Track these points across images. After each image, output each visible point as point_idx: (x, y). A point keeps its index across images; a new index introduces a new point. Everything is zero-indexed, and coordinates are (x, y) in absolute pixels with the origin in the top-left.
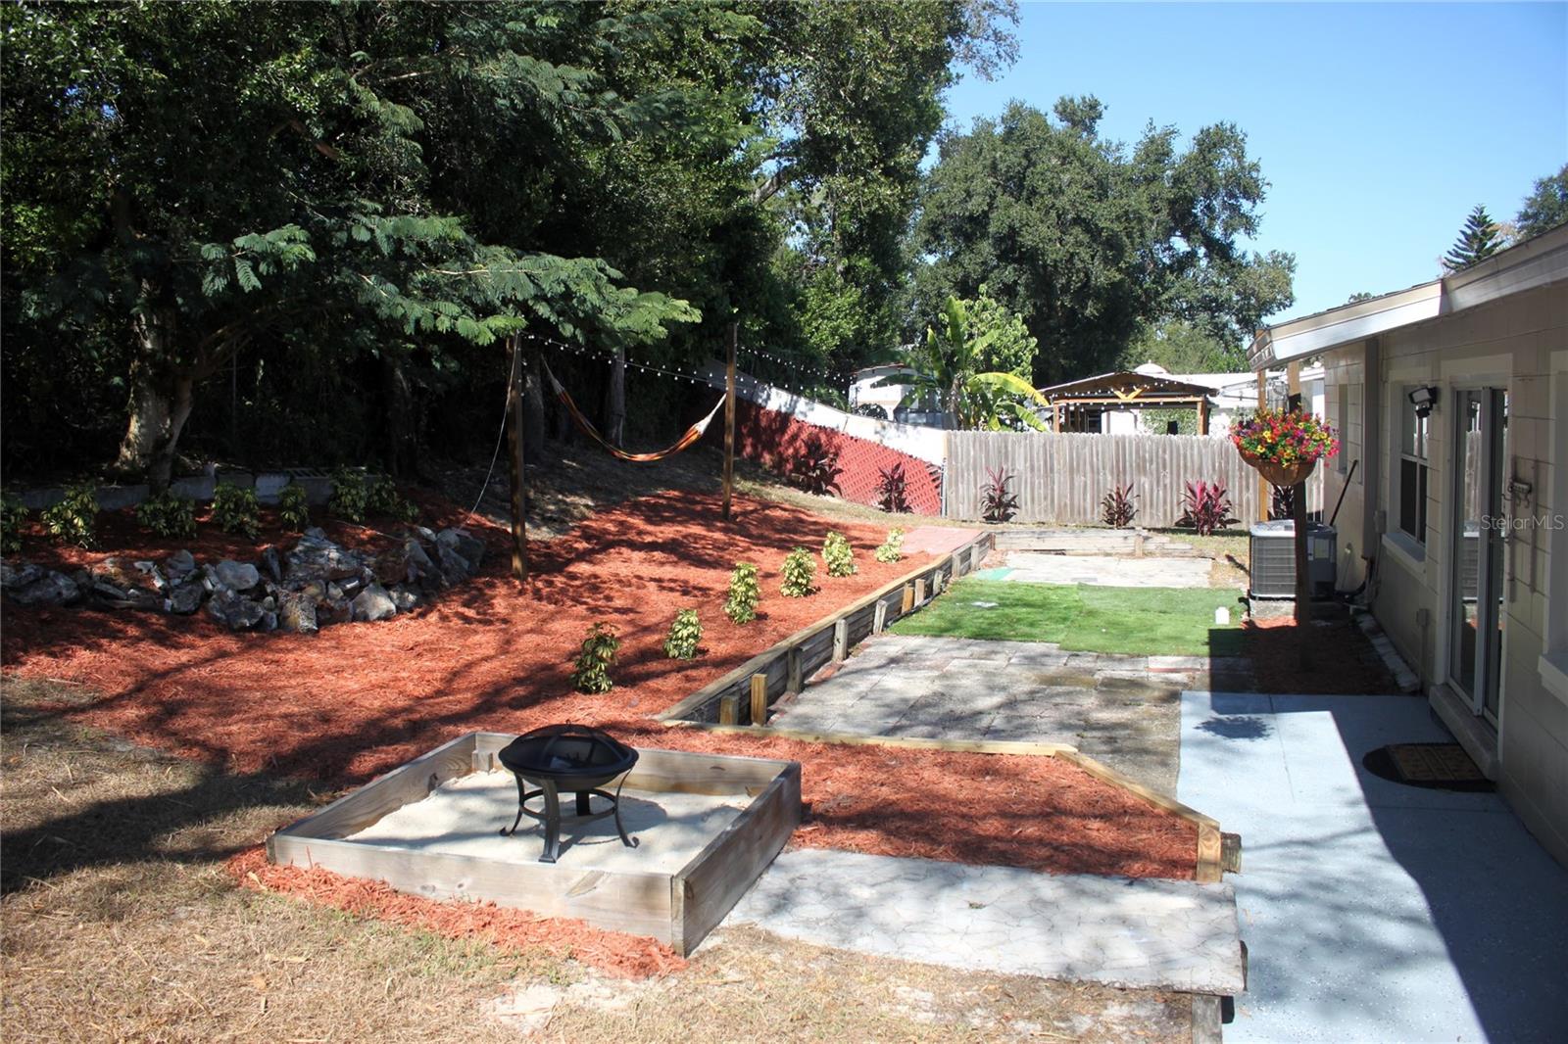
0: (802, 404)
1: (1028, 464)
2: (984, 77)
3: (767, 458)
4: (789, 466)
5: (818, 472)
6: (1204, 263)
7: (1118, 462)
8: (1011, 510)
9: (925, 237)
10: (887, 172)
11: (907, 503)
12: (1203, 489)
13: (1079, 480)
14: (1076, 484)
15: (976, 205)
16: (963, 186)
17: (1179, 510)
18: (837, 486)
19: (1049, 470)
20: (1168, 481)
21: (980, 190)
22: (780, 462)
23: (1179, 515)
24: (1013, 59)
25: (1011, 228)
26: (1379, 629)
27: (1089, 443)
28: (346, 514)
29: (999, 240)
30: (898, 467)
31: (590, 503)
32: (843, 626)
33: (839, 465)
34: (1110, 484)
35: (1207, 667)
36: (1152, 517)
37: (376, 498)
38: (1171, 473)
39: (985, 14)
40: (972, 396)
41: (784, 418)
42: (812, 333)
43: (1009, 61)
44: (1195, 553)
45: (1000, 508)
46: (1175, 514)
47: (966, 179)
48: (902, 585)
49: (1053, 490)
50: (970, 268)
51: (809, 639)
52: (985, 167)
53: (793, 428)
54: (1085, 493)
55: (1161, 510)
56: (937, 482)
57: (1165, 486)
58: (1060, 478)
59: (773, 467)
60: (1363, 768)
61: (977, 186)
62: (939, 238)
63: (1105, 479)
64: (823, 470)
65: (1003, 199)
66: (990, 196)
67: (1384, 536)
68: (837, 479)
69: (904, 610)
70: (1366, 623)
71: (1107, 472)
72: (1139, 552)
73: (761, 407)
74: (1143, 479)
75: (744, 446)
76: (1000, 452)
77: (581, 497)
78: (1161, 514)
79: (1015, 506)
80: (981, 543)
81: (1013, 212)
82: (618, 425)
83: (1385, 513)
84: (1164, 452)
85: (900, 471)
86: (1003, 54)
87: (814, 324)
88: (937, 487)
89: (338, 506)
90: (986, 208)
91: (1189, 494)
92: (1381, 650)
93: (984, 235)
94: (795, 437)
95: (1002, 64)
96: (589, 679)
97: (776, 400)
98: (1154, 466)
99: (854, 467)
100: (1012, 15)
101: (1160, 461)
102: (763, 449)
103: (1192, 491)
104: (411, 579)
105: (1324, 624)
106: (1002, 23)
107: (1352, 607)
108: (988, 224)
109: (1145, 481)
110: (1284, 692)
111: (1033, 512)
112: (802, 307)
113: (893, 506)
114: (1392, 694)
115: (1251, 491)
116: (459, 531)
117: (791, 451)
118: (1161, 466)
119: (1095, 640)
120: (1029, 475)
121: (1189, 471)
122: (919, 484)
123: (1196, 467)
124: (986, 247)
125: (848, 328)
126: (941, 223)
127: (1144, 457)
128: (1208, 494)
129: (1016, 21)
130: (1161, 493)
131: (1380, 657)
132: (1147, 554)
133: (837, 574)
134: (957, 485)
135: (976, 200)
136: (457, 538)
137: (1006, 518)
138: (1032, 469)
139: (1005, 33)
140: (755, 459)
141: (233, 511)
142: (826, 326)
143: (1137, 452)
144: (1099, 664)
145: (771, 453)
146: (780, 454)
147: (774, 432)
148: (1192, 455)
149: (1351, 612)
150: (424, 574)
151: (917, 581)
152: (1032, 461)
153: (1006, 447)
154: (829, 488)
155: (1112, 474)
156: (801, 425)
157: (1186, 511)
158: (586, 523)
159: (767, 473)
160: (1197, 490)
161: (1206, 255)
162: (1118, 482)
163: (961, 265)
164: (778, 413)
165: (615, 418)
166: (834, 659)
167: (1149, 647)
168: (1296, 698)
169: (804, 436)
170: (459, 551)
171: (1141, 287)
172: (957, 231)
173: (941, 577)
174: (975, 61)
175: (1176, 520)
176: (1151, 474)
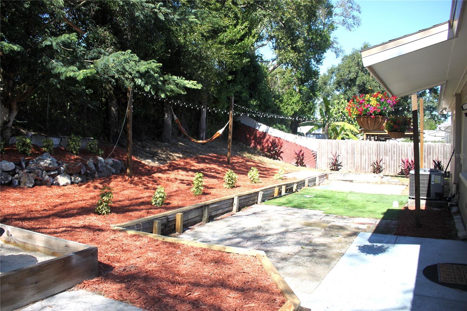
0: (271, 129)
1: (346, 151)
2: (348, 30)
3: (259, 147)
4: (266, 150)
5: (274, 152)
6: (428, 95)
7: (377, 151)
8: (339, 167)
9: (336, 86)
10: (293, 48)
11: (304, 164)
12: (407, 161)
13: (363, 157)
14: (362, 159)
15: (352, 75)
16: (348, 69)
17: (399, 169)
18: (281, 157)
19: (353, 153)
20: (395, 158)
21: (353, 71)
22: (263, 149)
23: (399, 171)
24: (359, 24)
25: (363, 83)
26: (459, 212)
27: (367, 145)
28: (71, 151)
29: (359, 86)
30: (301, 151)
31: (181, 156)
32: (236, 199)
33: (281, 150)
34: (374, 159)
35: (377, 223)
36: (389, 171)
37: (89, 147)
38: (397, 156)
39: (350, 10)
40: (332, 130)
41: (264, 134)
42: (285, 110)
43: (357, 25)
44: (400, 183)
45: (336, 166)
46: (398, 170)
47: (349, 67)
48: (275, 187)
49: (354, 160)
50: (350, 96)
51: (217, 202)
52: (355, 64)
53: (267, 137)
54: (365, 162)
55: (393, 169)
56: (315, 157)
57: (394, 160)
58: (357, 157)
59: (260, 150)
60: (422, 273)
61: (353, 69)
62: (340, 86)
63: (373, 157)
64: (276, 152)
65: (361, 73)
66: (357, 73)
67: (460, 174)
68: (281, 155)
69: (275, 196)
70: (454, 209)
71: (374, 155)
72: (379, 182)
73: (257, 130)
74: (386, 157)
75: (251, 143)
76: (336, 147)
77: (179, 154)
78: (393, 170)
79: (341, 166)
80: (321, 177)
81: (364, 78)
82: (203, 133)
83: (461, 164)
84: (394, 148)
85: (302, 152)
86: (356, 23)
87: (286, 107)
88: (315, 158)
89: (69, 148)
90: (355, 76)
91: (403, 163)
92: (456, 221)
93: (355, 85)
94: (268, 140)
95: (355, 26)
96: (99, 209)
97: (262, 128)
98: (390, 153)
99: (287, 151)
100: (359, 10)
101: (393, 151)
102: (258, 144)
103: (403, 162)
104: (83, 173)
105: (436, 209)
106: (355, 13)
107: (449, 203)
108: (356, 82)
109: (387, 158)
110: (405, 235)
111: (347, 168)
112: (281, 101)
113: (299, 164)
114: (453, 240)
115: (426, 163)
116: (114, 159)
117: (266, 145)
118: (393, 153)
119: (340, 210)
120: (346, 155)
121: (403, 155)
122: (309, 158)
123: (406, 153)
124: (355, 89)
125: (297, 109)
126: (341, 81)
127: (387, 150)
128: (409, 164)
129: (360, 12)
130: (393, 163)
131: (454, 223)
132: (382, 183)
133: (253, 182)
134: (321, 158)
135: (352, 74)
136: (112, 162)
137: (338, 170)
138: (347, 153)
139: (356, 16)
140: (255, 148)
141: (21, 146)
142: (290, 108)
143: (385, 148)
144: (335, 220)
145: (260, 145)
146: (263, 146)
147: (262, 138)
148: (404, 149)
149: (449, 205)
150: (89, 172)
151: (283, 186)
152: (347, 150)
153: (338, 145)
154: (279, 158)
155: (375, 155)
156: (270, 136)
157: (402, 170)
158: (174, 162)
159: (258, 152)
160: (405, 162)
161: (429, 93)
162: (377, 158)
163: (347, 94)
164: (263, 132)
165: (202, 131)
166: (233, 211)
167: (360, 214)
168: (408, 238)
169: (271, 140)
170: (112, 166)
171: (407, 102)
172: (346, 84)
173: (296, 186)
174: (346, 25)
175: (398, 172)
176: (389, 156)
